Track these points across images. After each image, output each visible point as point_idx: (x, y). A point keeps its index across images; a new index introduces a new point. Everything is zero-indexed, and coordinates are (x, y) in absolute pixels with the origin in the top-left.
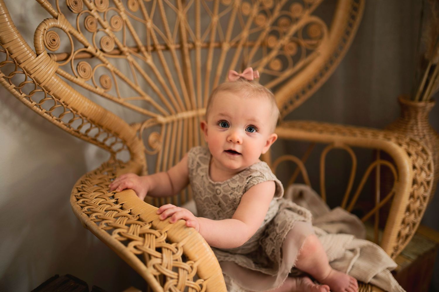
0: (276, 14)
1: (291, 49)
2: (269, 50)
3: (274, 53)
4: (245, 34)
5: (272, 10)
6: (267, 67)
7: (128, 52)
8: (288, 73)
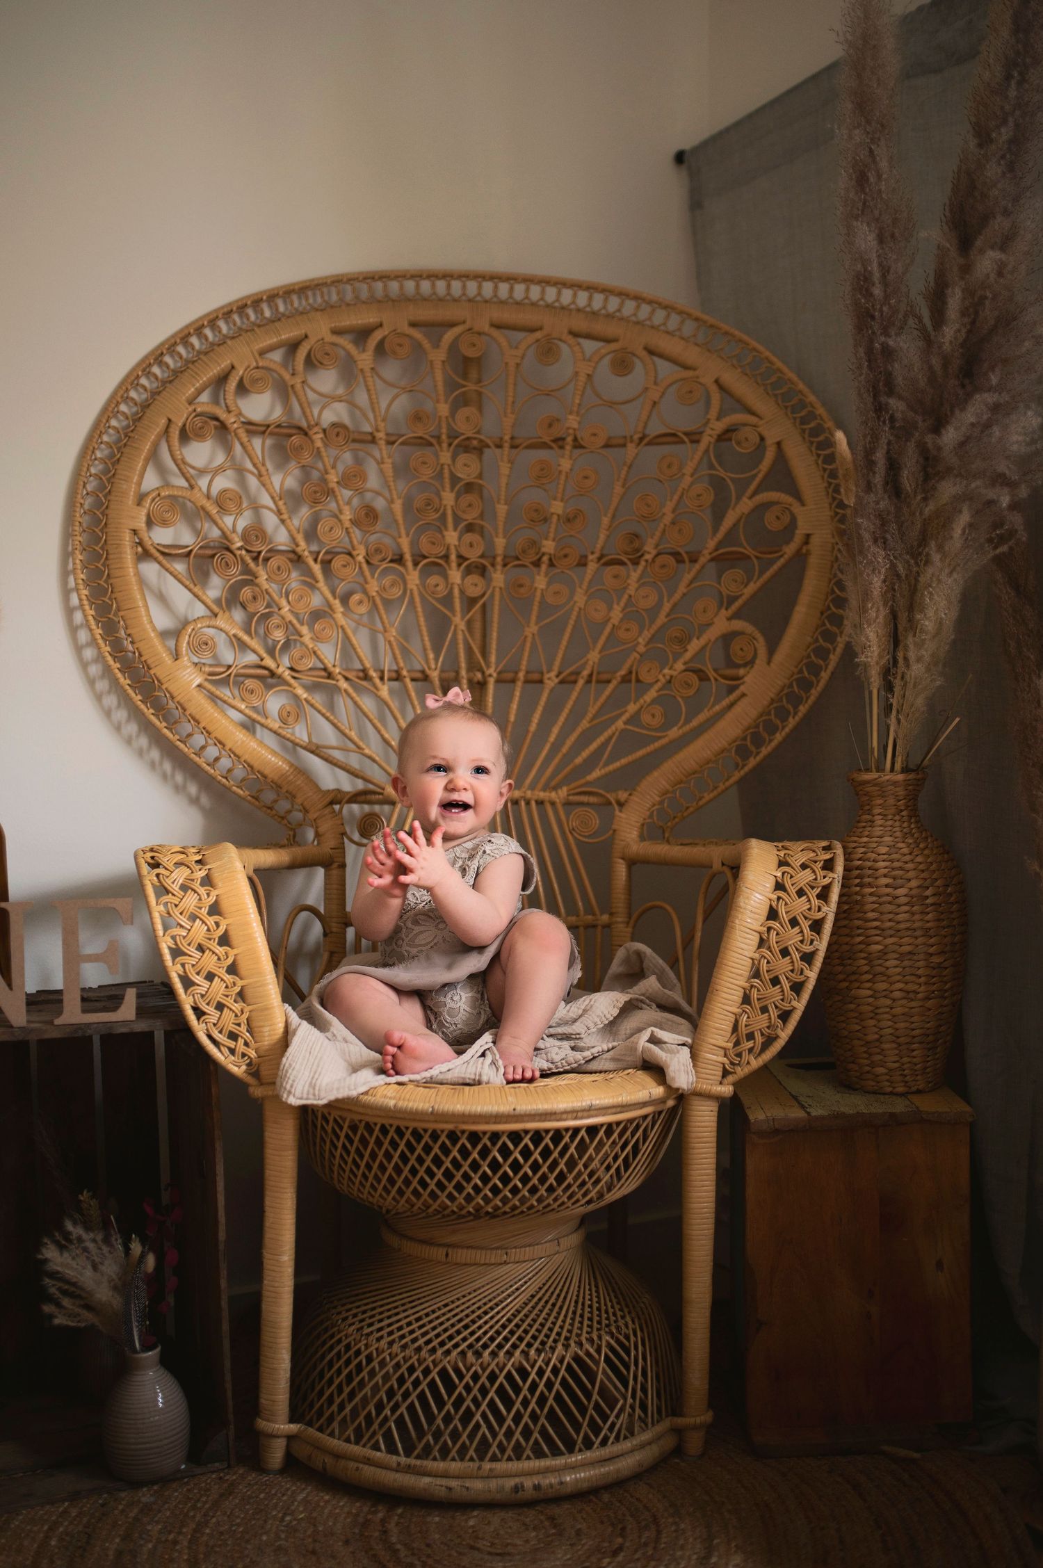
0: (661, 619)
1: (688, 685)
2: (643, 687)
3: (652, 694)
4: (594, 656)
5: (654, 612)
6: (634, 719)
7: (340, 673)
8: (674, 733)
